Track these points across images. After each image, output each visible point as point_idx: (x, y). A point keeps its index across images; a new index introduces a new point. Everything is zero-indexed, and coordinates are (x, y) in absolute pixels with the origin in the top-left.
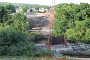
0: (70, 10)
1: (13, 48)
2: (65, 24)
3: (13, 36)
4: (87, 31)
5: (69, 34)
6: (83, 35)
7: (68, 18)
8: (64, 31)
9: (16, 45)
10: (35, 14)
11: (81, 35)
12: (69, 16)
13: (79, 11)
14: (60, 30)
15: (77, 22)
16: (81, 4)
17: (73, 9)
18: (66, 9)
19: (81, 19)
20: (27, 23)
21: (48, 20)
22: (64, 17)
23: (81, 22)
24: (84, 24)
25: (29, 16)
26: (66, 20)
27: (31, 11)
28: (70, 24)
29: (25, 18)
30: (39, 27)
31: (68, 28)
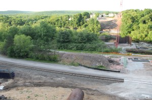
0: (136, 14)
1: (88, 45)
2: (131, 27)
3: (88, 36)
4: (150, 33)
5: (134, 35)
6: (146, 36)
7: (133, 22)
8: (130, 32)
9: (90, 43)
10: (105, 19)
11: (144, 36)
12: (134, 20)
13: (143, 16)
14: (126, 32)
15: (141, 25)
17: (138, 14)
19: (144, 22)
20: (99, 26)
21: (116, 23)
22: (130, 21)
24: (147, 27)
25: (100, 21)
26: (131, 23)
27: (102, 16)
28: (135, 27)
29: (97, 22)
30: (109, 29)
31: (133, 30)
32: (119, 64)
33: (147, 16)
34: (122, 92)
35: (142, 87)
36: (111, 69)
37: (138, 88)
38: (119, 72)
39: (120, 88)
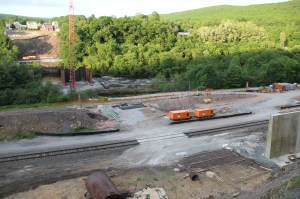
0: (86, 26)
2: (81, 48)
3: (15, 72)
4: (116, 58)
5: (90, 62)
6: (111, 64)
7: (82, 39)
8: (81, 60)
11: (108, 65)
12: (83, 35)
13: (99, 28)
14: (74, 59)
15: (98, 44)
16: (102, 17)
17: (90, 26)
18: (79, 24)
19: (102, 40)
22: (78, 38)
23: (105, 45)
24: (110, 48)
26: (81, 42)
28: (88, 49)
31: (86, 55)
32: (106, 119)
33: (105, 29)
34: (149, 159)
35: (169, 144)
36: (101, 128)
37: (165, 147)
38: (118, 131)
39: (142, 154)
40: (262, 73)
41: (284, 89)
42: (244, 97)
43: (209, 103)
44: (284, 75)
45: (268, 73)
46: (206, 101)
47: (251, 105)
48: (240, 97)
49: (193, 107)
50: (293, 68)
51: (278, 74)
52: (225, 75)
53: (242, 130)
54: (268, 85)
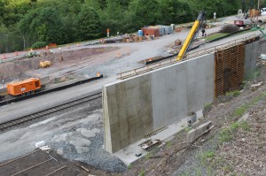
40: (129, 14)
41: (157, 34)
42: (101, 51)
43: (47, 66)
44: (158, 14)
45: (138, 14)
46: (42, 64)
47: (106, 64)
48: (95, 52)
49: (21, 76)
50: (170, 5)
51: (151, 13)
52: (75, 22)
53: (80, 108)
54: (136, 30)
